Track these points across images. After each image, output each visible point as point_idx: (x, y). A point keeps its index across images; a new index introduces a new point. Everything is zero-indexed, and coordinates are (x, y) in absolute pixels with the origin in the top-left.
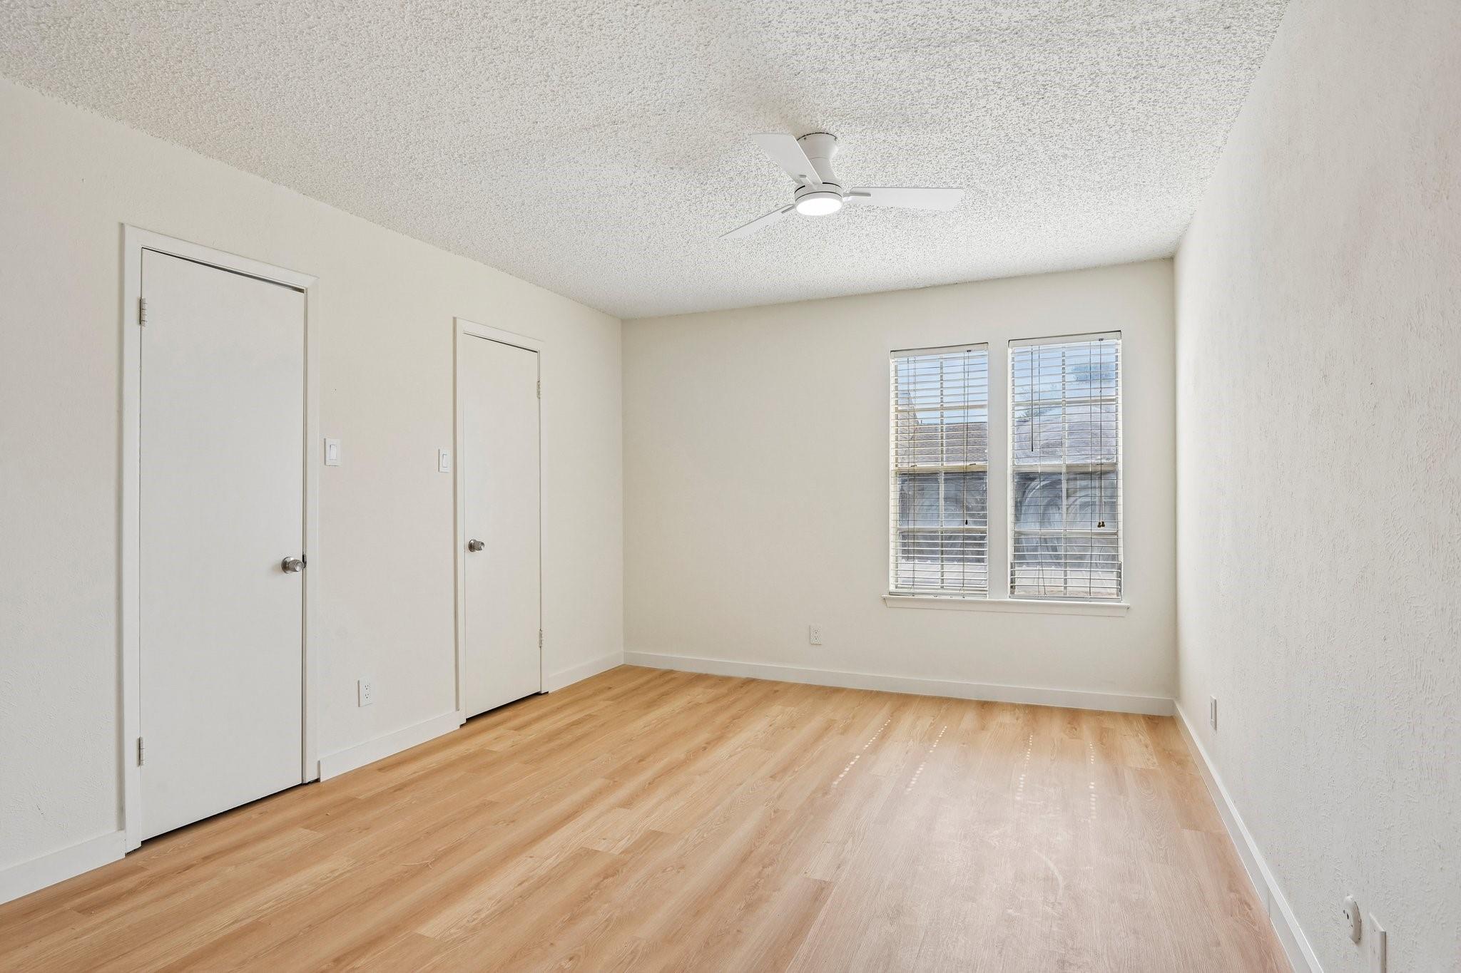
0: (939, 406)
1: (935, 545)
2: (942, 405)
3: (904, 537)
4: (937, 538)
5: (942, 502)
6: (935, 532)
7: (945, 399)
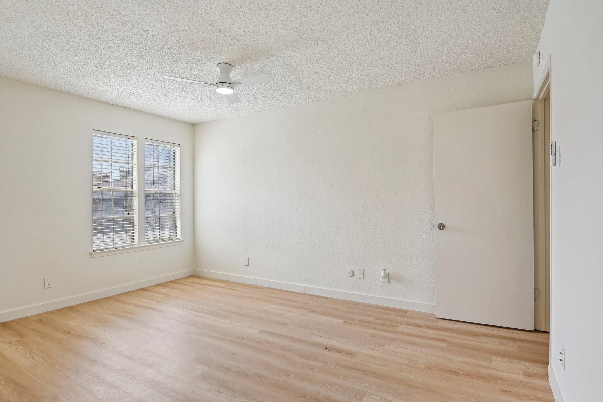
0: (110, 160)
1: (110, 225)
2: (111, 160)
3: (95, 223)
4: (110, 222)
5: (113, 205)
6: (110, 219)
7: (113, 157)
